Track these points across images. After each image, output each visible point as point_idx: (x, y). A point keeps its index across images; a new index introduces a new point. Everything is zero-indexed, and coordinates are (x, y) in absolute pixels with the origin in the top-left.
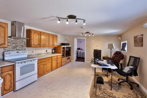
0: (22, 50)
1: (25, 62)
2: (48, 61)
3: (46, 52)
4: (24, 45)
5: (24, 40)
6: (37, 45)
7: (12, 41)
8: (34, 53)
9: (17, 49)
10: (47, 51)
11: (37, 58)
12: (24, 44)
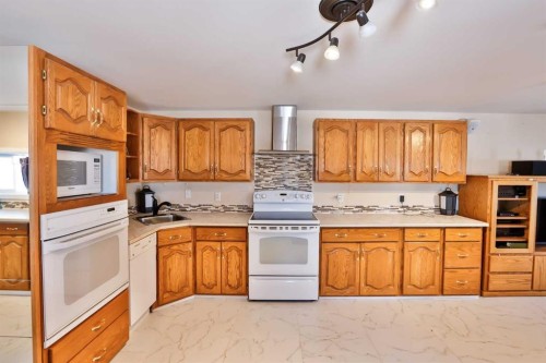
0: (299, 190)
1: (273, 227)
2: (379, 245)
3: (397, 203)
4: (306, 174)
5: (306, 159)
6: (340, 175)
7: (274, 162)
8: (342, 203)
9: (285, 186)
10: (402, 199)
11: (317, 222)
12: (307, 170)
